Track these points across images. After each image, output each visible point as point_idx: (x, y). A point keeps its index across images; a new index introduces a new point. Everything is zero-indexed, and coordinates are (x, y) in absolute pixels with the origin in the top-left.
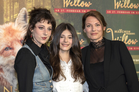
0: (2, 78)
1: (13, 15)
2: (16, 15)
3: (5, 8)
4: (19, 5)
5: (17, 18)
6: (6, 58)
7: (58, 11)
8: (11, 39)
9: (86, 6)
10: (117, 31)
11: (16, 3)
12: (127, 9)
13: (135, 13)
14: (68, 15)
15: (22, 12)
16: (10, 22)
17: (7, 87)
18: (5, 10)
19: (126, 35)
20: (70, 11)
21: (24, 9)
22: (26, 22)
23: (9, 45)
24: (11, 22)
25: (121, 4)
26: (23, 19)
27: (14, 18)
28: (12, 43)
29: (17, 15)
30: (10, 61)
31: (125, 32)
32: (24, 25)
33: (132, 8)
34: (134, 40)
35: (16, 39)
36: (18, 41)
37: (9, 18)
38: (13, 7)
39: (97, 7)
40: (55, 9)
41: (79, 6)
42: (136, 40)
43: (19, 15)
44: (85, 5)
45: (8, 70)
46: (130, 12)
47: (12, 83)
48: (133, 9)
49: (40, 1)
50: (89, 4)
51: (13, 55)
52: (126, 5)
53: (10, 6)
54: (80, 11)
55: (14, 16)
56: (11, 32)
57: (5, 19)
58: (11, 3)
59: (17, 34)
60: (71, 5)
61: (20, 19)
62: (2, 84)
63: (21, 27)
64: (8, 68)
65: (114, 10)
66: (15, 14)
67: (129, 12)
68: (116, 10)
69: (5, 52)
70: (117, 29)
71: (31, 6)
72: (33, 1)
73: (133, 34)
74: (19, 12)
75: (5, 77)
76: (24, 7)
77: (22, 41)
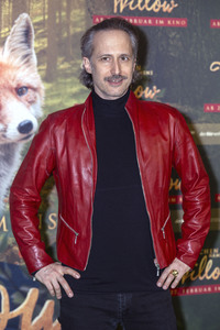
2: (7, 30)
4: (14, 7)
5: (9, 38)
9: (165, 10)
11: (6, 3)
15: (20, 22)
20: (129, 19)
21: (25, 15)
22: (29, 46)
26: (23, 40)
27: (3, 36)
29: (9, 31)
32: (25, 53)
35: (6, 85)
36: (11, 89)
39: (190, 11)
40: (94, 18)
41: (149, 9)
43: (12, 30)
44: (162, 8)
50: (171, 6)
54: (150, 22)
55: (3, 31)
59: (8, 73)
60: (132, 9)
61: (15, 39)
63: (16, 57)
66: (5, 27)
71: (39, 8)
74: (13, 24)
76: (24, 11)
77: (20, 91)
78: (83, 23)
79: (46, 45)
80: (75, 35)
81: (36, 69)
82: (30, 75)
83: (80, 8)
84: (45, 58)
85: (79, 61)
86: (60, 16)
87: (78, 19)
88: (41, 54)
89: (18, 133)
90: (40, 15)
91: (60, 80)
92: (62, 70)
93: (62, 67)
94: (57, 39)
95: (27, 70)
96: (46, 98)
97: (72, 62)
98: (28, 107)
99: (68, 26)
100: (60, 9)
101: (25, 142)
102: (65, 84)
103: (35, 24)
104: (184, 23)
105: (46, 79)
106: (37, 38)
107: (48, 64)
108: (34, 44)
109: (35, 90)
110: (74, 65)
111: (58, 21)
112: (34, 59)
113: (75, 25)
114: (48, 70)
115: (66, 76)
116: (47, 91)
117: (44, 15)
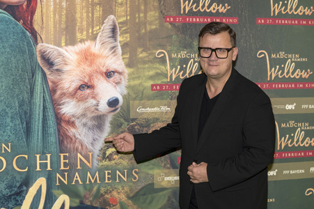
0: (74, 139)
1: (93, 28)
2: (98, 28)
3: (78, 15)
4: (103, 10)
6: (80, 103)
7: (172, 19)
8: (88, 70)
9: (220, 11)
10: (276, 56)
11: (98, 7)
12: (294, 17)
13: (307, 22)
14: (188, 27)
15: (108, 22)
16: (87, 40)
17: (83, 153)
18: (79, 20)
19: (292, 62)
20: (193, 20)
21: (112, 17)
22: (116, 40)
23: (86, 81)
24: (89, 41)
25: (282, 7)
26: (110, 35)
27: (95, 33)
28: (91, 77)
29: (100, 28)
30: (87, 109)
31: (290, 56)
32: (112, 45)
33: (301, 14)
34: (306, 71)
35: (98, 70)
36: (102, 73)
37: (85, 33)
38: (93, 15)
39: (240, 12)
40: (165, 18)
41: (208, 11)
42: (309, 70)
43: (102, 28)
44: (218, 10)
45: (85, 125)
46: (299, 22)
47: (91, 148)
48: (304, 17)
49: (139, 3)
50: (225, 8)
51: (93, 98)
52: (291, 9)
53: (88, 12)
54: (209, 20)
55: (95, 29)
56: (89, 58)
57: (79, 36)
58: (88, 8)
59: (100, 61)
60: (195, 10)
61: (105, 34)
62: (74, 148)
63: (106, 49)
64: (84, 120)
65: (270, 17)
66: (97, 26)
67: (296, 22)
68: (274, 18)
69: (79, 92)
70: (276, 52)
71: (123, 11)
72: (126, 3)
73: (304, 60)
74: (103, 23)
75: (79, 137)
76: (112, 14)
77: (108, 74)
78: (157, 22)
79: (128, 39)
80: (151, 31)
81: (121, 58)
82: (116, 62)
83: (154, 10)
84: (128, 49)
85: (154, 51)
86: (139, 17)
87: (153, 19)
88: (124, 46)
89: (108, 107)
90: (124, 16)
91: (140, 66)
92: (141, 58)
93: (141, 55)
94: (137, 35)
95: (114, 58)
96: (129, 80)
97: (149, 52)
98: (115, 87)
99: (145, 24)
100: (139, 11)
101: (113, 114)
102: (144, 68)
103: (120, 23)
104: (235, 21)
105: (129, 65)
106: (122, 34)
107: (130, 54)
108: (119, 38)
109: (120, 73)
110: (150, 54)
111: (137, 20)
112: (119, 50)
113: (151, 23)
114: (130, 58)
115: (145, 62)
116: (130, 75)
117: (127, 16)
